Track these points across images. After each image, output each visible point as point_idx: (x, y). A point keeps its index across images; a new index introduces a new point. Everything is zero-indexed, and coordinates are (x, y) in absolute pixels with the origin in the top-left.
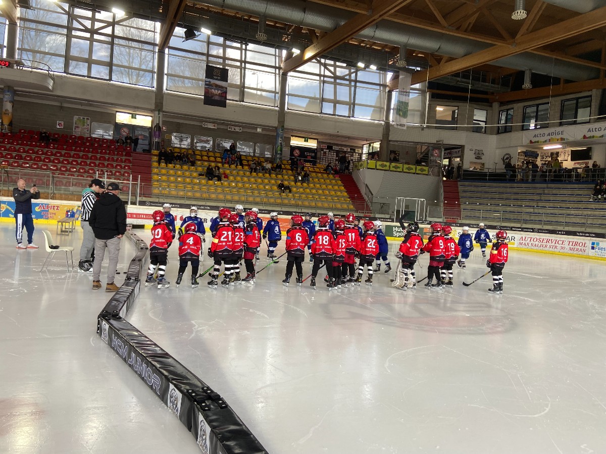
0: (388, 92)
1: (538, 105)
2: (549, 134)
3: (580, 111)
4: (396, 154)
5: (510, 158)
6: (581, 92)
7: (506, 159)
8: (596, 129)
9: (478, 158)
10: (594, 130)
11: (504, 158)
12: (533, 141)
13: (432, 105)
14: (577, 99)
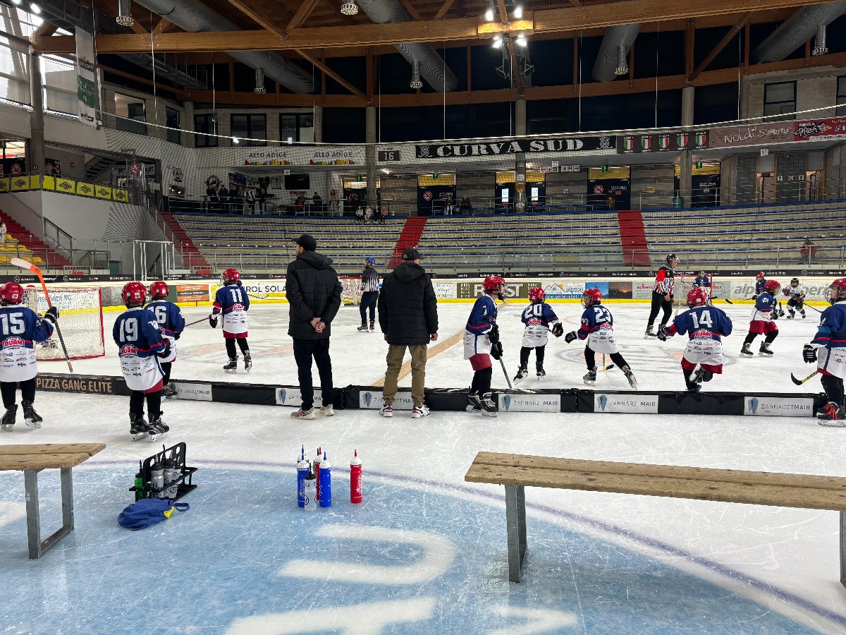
0: (33, 54)
1: (249, 116)
2: (269, 154)
3: (302, 130)
4: (55, 165)
5: (217, 182)
6: (301, 107)
7: (212, 183)
8: (323, 153)
9: (178, 180)
10: (321, 155)
11: (208, 181)
12: (249, 161)
13: (107, 91)
14: (298, 115)
